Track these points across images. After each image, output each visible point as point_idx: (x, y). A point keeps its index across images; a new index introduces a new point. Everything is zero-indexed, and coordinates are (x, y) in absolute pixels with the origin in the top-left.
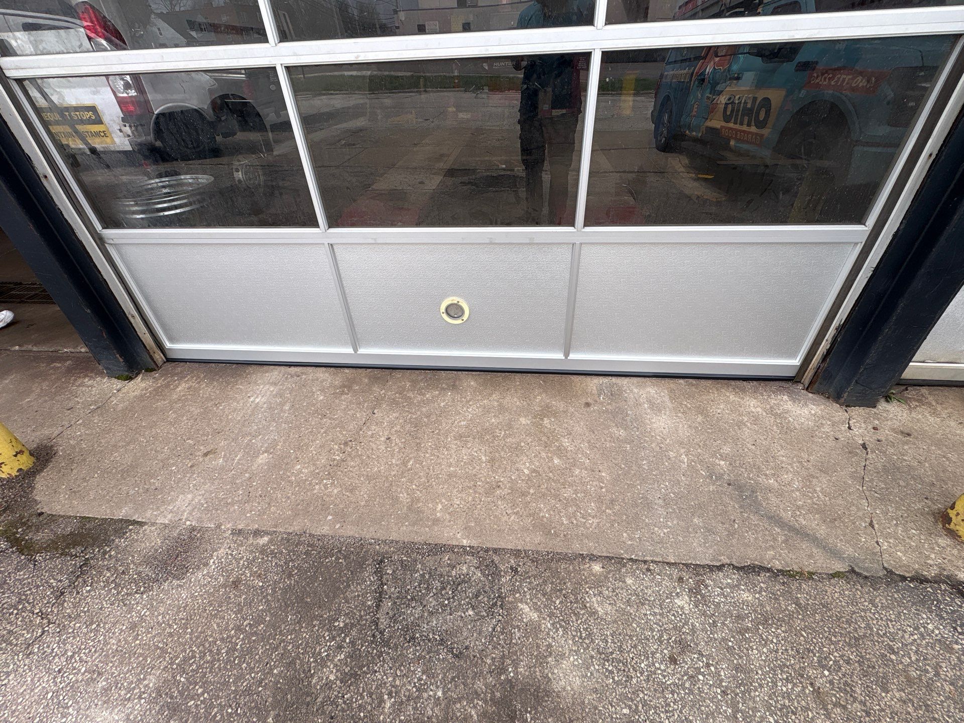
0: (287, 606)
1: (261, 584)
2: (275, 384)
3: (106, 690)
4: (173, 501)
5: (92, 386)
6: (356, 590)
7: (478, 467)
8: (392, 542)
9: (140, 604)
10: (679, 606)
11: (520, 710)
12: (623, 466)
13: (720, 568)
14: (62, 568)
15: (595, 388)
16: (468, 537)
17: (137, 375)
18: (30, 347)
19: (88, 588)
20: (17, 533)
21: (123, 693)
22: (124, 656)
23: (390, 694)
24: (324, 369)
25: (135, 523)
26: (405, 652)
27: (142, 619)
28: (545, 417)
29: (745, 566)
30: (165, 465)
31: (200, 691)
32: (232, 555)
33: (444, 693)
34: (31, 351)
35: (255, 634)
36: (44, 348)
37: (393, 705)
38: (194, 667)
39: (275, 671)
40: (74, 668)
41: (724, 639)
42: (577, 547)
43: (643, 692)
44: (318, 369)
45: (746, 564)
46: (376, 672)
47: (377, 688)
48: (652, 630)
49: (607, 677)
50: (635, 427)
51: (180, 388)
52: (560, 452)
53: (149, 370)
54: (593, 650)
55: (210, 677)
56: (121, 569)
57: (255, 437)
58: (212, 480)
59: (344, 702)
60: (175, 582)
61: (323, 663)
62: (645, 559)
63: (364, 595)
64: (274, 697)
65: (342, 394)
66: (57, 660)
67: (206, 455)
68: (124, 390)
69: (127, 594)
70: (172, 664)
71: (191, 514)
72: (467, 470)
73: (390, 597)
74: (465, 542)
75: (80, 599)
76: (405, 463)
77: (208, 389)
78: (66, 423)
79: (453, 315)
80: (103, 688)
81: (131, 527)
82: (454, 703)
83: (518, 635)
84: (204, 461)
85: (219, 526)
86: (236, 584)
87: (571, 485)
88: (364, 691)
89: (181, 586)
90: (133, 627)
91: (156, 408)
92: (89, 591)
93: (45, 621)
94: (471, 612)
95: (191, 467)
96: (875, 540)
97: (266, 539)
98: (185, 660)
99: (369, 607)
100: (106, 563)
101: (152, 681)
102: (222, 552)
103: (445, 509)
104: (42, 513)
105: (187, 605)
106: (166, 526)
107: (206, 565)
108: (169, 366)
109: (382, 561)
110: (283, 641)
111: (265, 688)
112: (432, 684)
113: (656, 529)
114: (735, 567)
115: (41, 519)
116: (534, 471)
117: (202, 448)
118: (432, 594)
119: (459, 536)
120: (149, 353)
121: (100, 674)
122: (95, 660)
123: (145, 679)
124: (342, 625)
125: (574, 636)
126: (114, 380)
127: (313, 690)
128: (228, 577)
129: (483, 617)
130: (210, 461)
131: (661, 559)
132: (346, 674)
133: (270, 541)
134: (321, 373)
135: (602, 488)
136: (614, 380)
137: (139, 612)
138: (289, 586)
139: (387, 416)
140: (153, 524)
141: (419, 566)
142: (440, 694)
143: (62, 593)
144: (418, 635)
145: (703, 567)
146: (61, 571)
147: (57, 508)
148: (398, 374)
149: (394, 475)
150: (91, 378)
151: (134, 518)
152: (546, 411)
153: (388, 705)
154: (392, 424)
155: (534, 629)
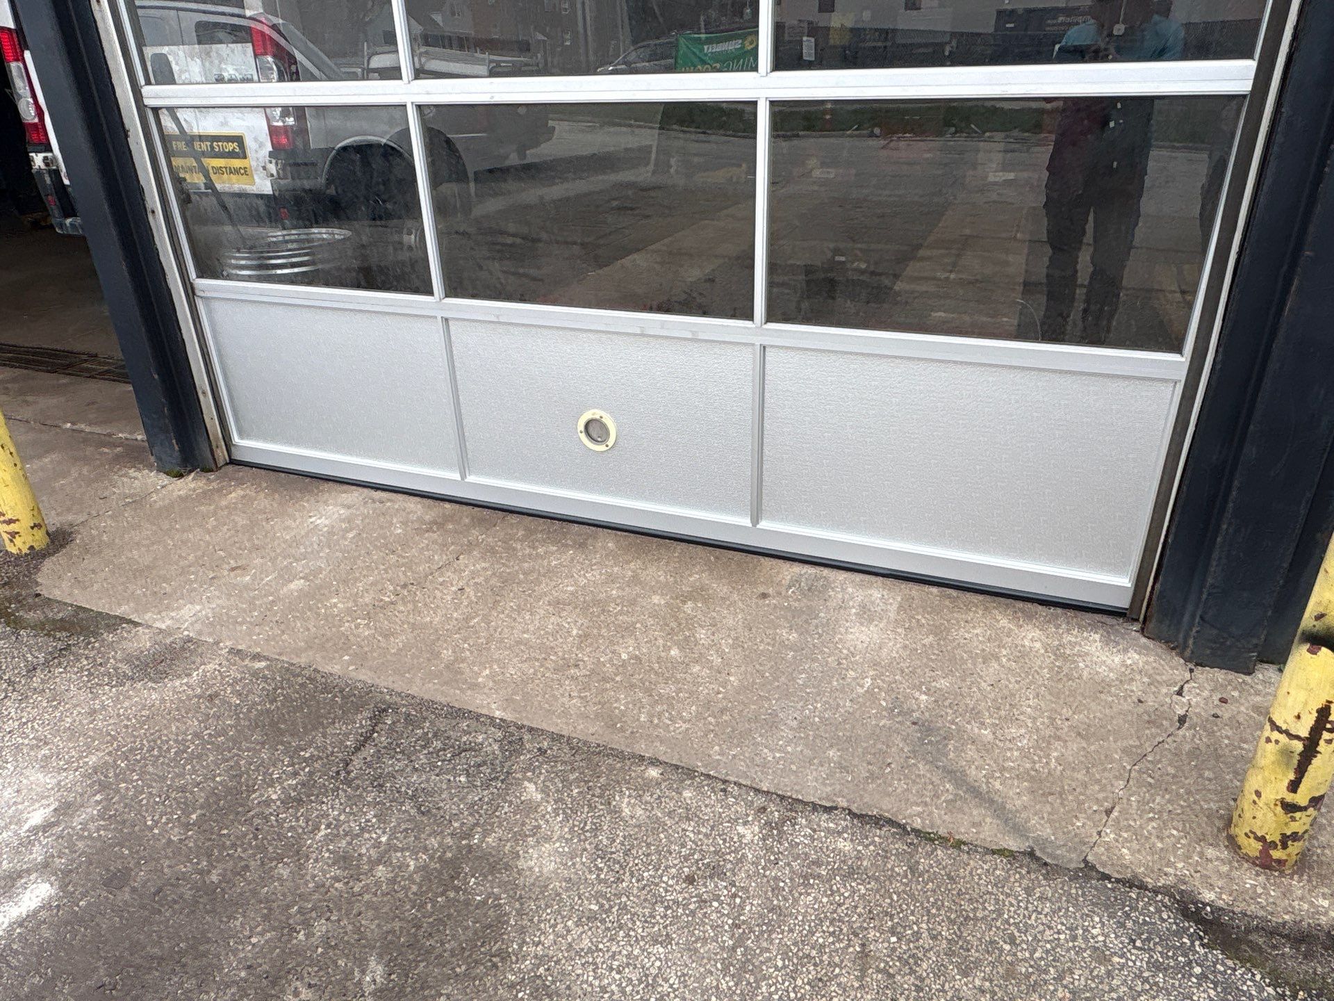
0: (257, 726)
1: (238, 702)
2: (349, 507)
3: (46, 758)
4: (179, 609)
5: (135, 478)
6: (339, 728)
7: (561, 640)
8: (408, 696)
9: (107, 695)
10: (738, 834)
11: (466, 874)
12: (767, 674)
13: (828, 810)
14: (42, 646)
15: (789, 577)
16: (504, 710)
17: (190, 472)
18: (83, 426)
19: (61, 670)
20: (9, 608)
21: (61, 763)
22: (72, 733)
23: (328, 826)
24: (418, 499)
25: (130, 622)
26: (365, 794)
27: (104, 707)
28: (690, 600)
29: (867, 815)
30: (184, 572)
31: (136, 778)
32: (219, 671)
33: (389, 839)
34: (82, 431)
35: (212, 743)
36: (97, 430)
37: (327, 835)
38: (138, 757)
39: (218, 779)
40: (24, 733)
41: (776, 879)
42: (642, 748)
43: (628, 897)
44: (411, 498)
45: (870, 813)
46: (323, 803)
47: (317, 817)
48: (683, 845)
49: (591, 872)
50: (818, 633)
51: (233, 495)
52: (687, 644)
53: (207, 470)
54: (590, 844)
55: (150, 769)
56: (99, 661)
57: (297, 560)
58: (229, 596)
59: (277, 821)
60: (150, 684)
61: (271, 784)
62: (727, 778)
63: (347, 735)
64: (207, 799)
65: (427, 531)
66: (11, 721)
67: (233, 569)
68: (170, 488)
69: (97, 684)
70: (117, 750)
71: (192, 624)
72: (545, 640)
73: (376, 745)
74: (498, 714)
75: (50, 677)
76: (467, 619)
77: (263, 501)
78: (94, 513)
79: (595, 436)
80: (44, 755)
81: (124, 625)
82: (396, 851)
83: (506, 809)
84: (229, 575)
85: (217, 643)
86: (211, 698)
87: (677, 682)
88: (302, 815)
89: (154, 689)
90: (93, 712)
91: (198, 512)
92: (61, 673)
93: (10, 688)
94: (463, 779)
95: (213, 578)
96: (1099, 829)
97: (263, 664)
98: (131, 750)
99: (347, 747)
100: (86, 652)
101: (92, 760)
102: (210, 667)
103: (492, 677)
104: (40, 595)
105: (153, 706)
106: (161, 631)
107: (189, 675)
108: (230, 468)
109: (385, 710)
110: (239, 755)
111: (201, 790)
112: (379, 828)
113: (766, 751)
114: (850, 813)
115: (37, 600)
116: (637, 658)
117: (232, 562)
118: (426, 752)
119: (493, 706)
120: (210, 445)
121: (46, 743)
122: (46, 732)
123: (86, 757)
124: (307, 755)
125: (574, 826)
126: (162, 476)
127: (250, 804)
128: (206, 689)
129: (476, 786)
130: (236, 577)
131: (749, 783)
132: (290, 797)
133: (267, 667)
134: (413, 504)
135: (719, 693)
136: (826, 572)
137: (103, 702)
138: (268, 711)
139: (473, 565)
140: (149, 627)
141: (428, 724)
142: (384, 839)
143: (35, 669)
144: (388, 785)
145: (806, 804)
146: (39, 650)
147: (56, 594)
148: (513, 519)
149: (447, 630)
150: (139, 470)
151: (131, 617)
152: (698, 594)
153: (322, 833)
154: (474, 574)
155: (530, 808)
